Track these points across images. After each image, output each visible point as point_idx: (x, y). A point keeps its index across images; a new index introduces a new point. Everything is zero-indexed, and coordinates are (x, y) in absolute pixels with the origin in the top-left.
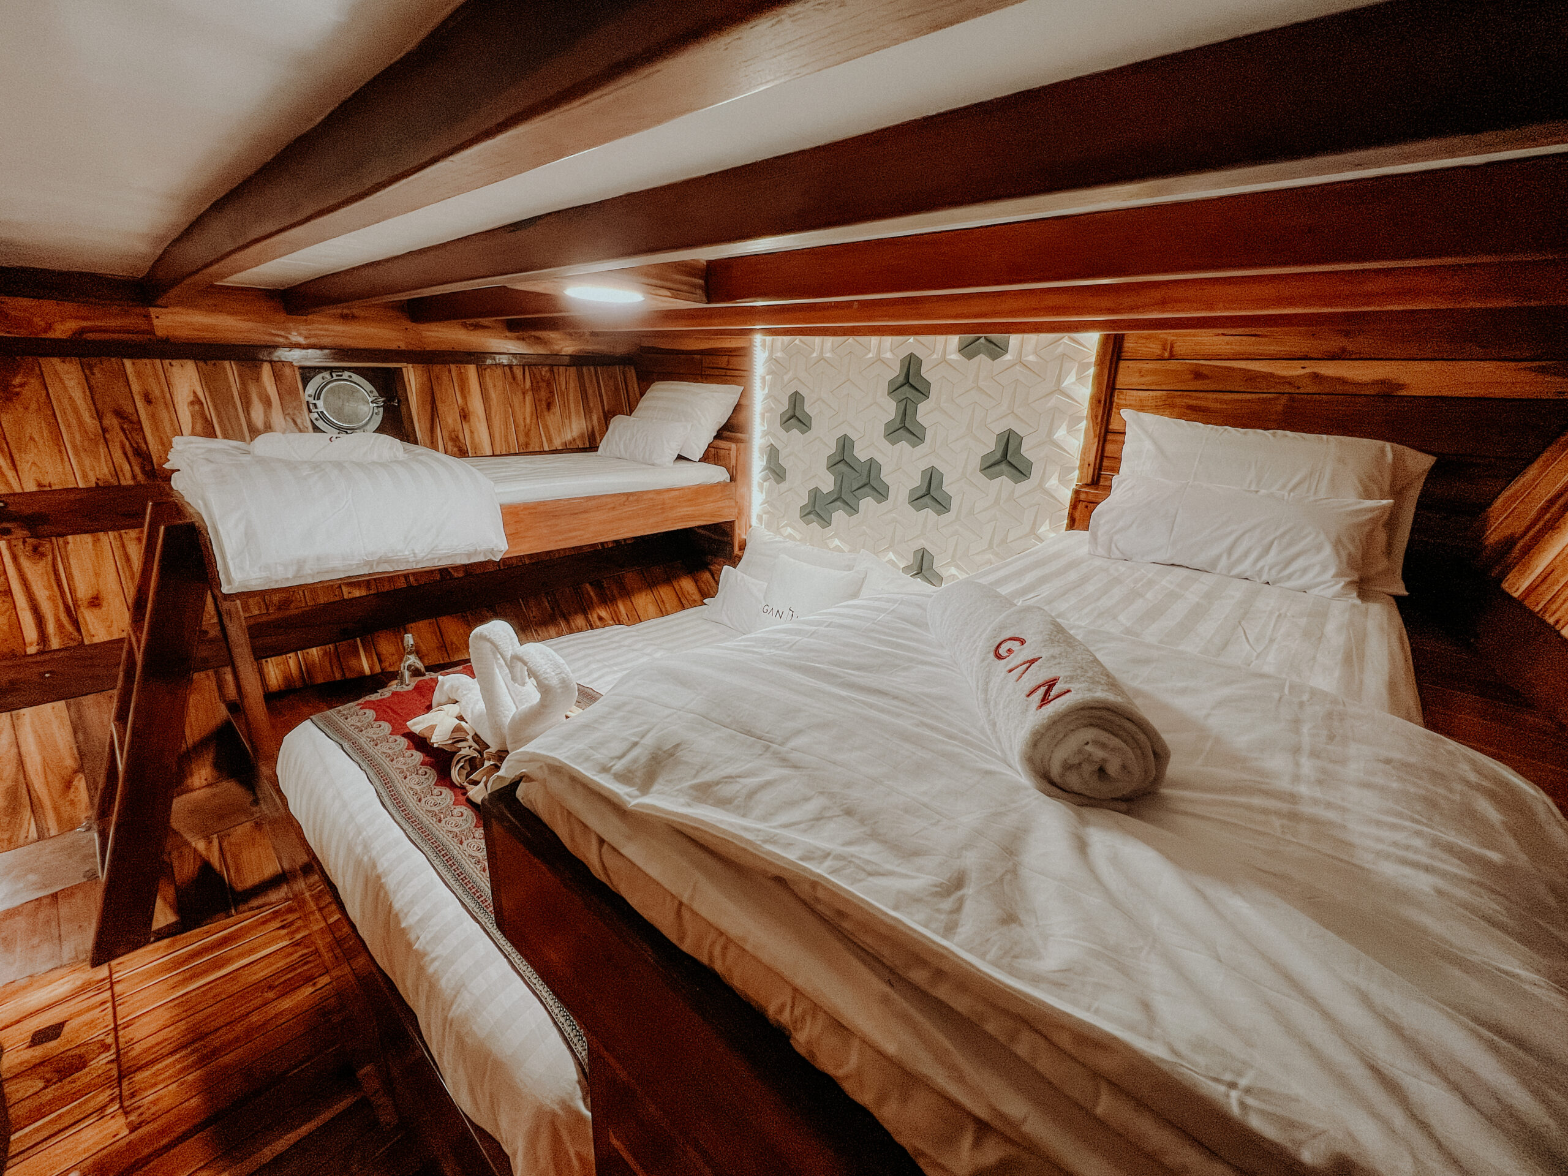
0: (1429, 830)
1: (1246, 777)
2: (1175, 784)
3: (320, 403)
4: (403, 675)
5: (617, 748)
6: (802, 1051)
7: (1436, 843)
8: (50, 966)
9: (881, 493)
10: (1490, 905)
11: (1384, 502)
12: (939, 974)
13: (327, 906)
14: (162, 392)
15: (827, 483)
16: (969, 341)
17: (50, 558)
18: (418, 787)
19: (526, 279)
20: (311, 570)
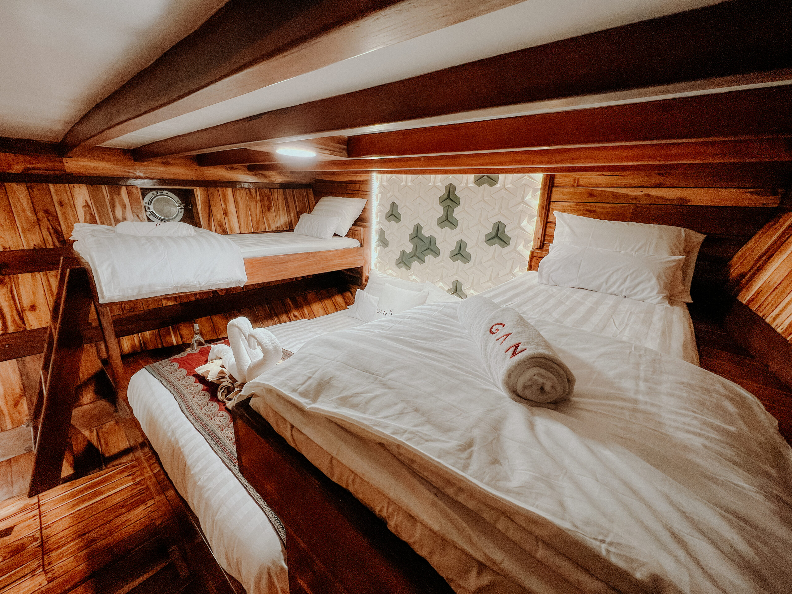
0: (700, 416)
1: (612, 391)
2: (579, 395)
3: (151, 207)
4: (193, 346)
5: (301, 379)
6: (392, 530)
7: (704, 423)
8: (6, 497)
9: (436, 253)
10: (729, 452)
11: (681, 257)
12: (461, 490)
13: (153, 464)
14: (69, 199)
15: (409, 248)
16: (479, 178)
17: (9, 286)
18: (200, 402)
19: (256, 145)
20: (146, 291)
